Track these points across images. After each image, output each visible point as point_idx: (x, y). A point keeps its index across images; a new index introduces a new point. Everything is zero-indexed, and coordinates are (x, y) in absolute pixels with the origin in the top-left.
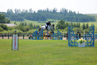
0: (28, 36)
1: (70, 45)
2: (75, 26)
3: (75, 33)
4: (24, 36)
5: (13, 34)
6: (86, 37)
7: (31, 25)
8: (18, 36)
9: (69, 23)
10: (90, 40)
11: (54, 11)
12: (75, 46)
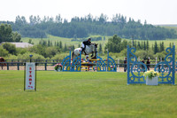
0: (54, 64)
1: (130, 82)
2: (140, 47)
3: (139, 60)
4: (46, 65)
5: (26, 61)
6: (159, 66)
7: (59, 45)
8: (36, 65)
9: (128, 41)
10: (166, 73)
11: (102, 20)
12: (139, 83)
